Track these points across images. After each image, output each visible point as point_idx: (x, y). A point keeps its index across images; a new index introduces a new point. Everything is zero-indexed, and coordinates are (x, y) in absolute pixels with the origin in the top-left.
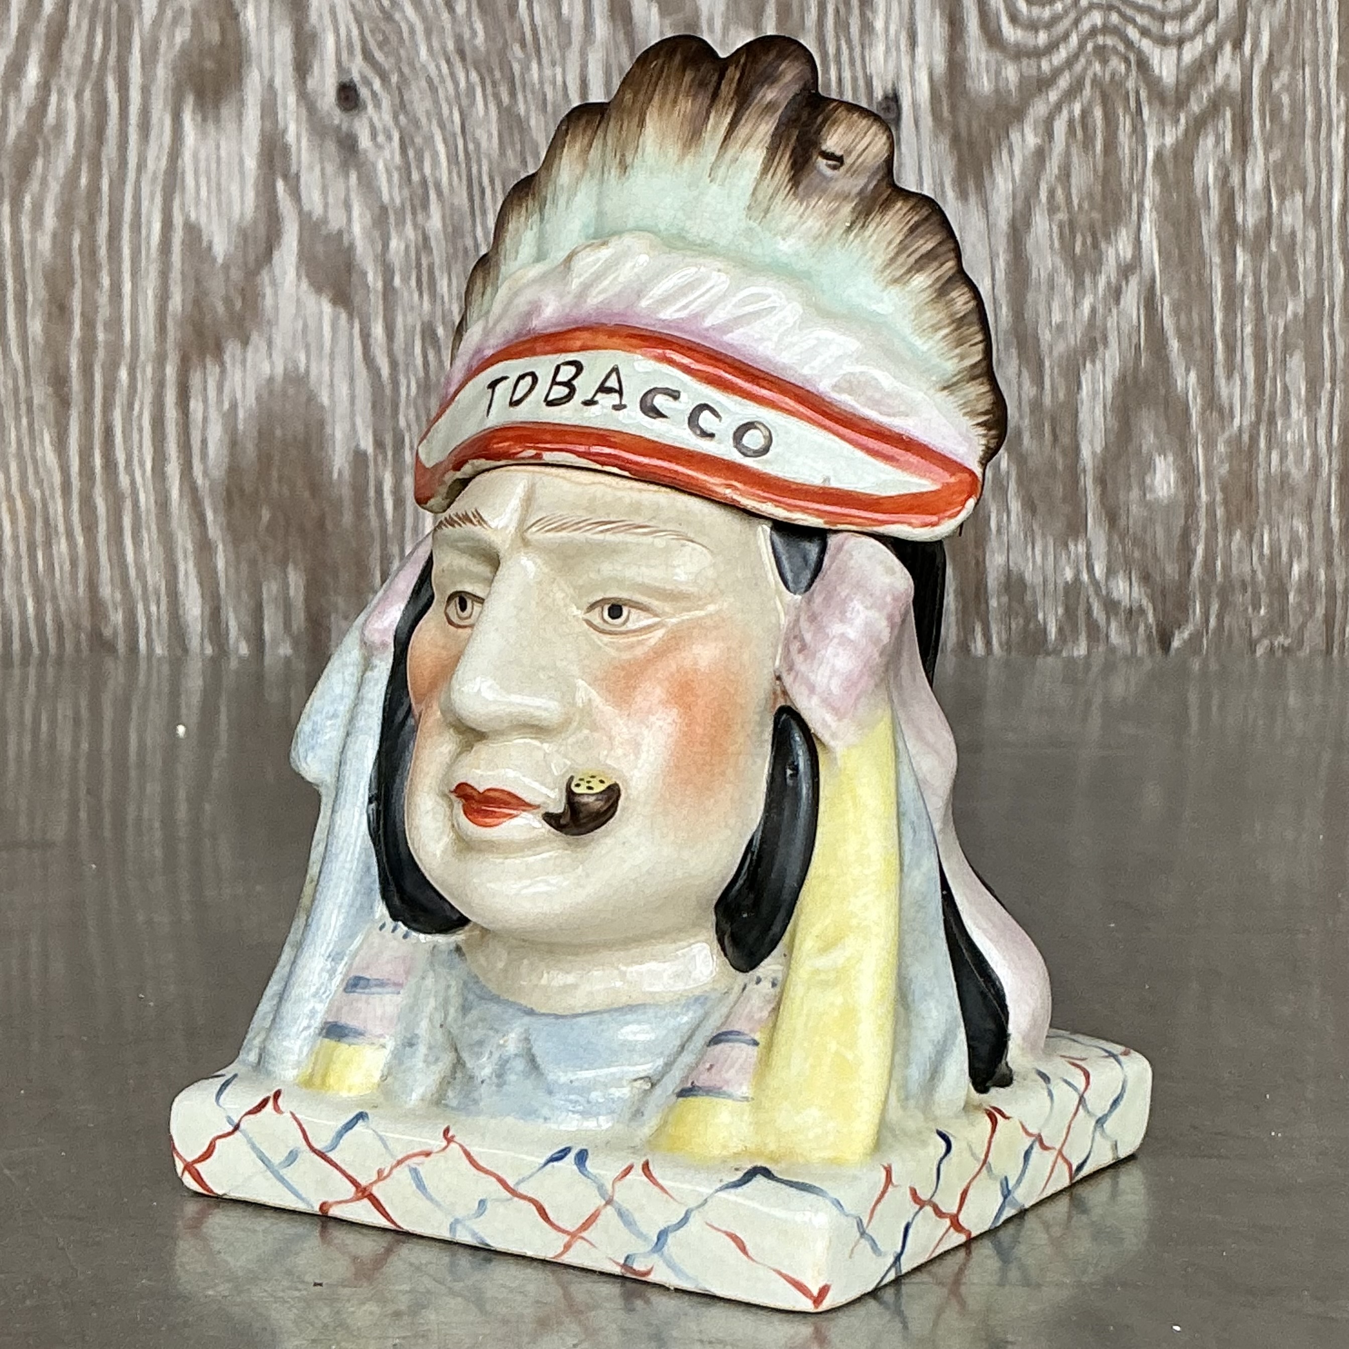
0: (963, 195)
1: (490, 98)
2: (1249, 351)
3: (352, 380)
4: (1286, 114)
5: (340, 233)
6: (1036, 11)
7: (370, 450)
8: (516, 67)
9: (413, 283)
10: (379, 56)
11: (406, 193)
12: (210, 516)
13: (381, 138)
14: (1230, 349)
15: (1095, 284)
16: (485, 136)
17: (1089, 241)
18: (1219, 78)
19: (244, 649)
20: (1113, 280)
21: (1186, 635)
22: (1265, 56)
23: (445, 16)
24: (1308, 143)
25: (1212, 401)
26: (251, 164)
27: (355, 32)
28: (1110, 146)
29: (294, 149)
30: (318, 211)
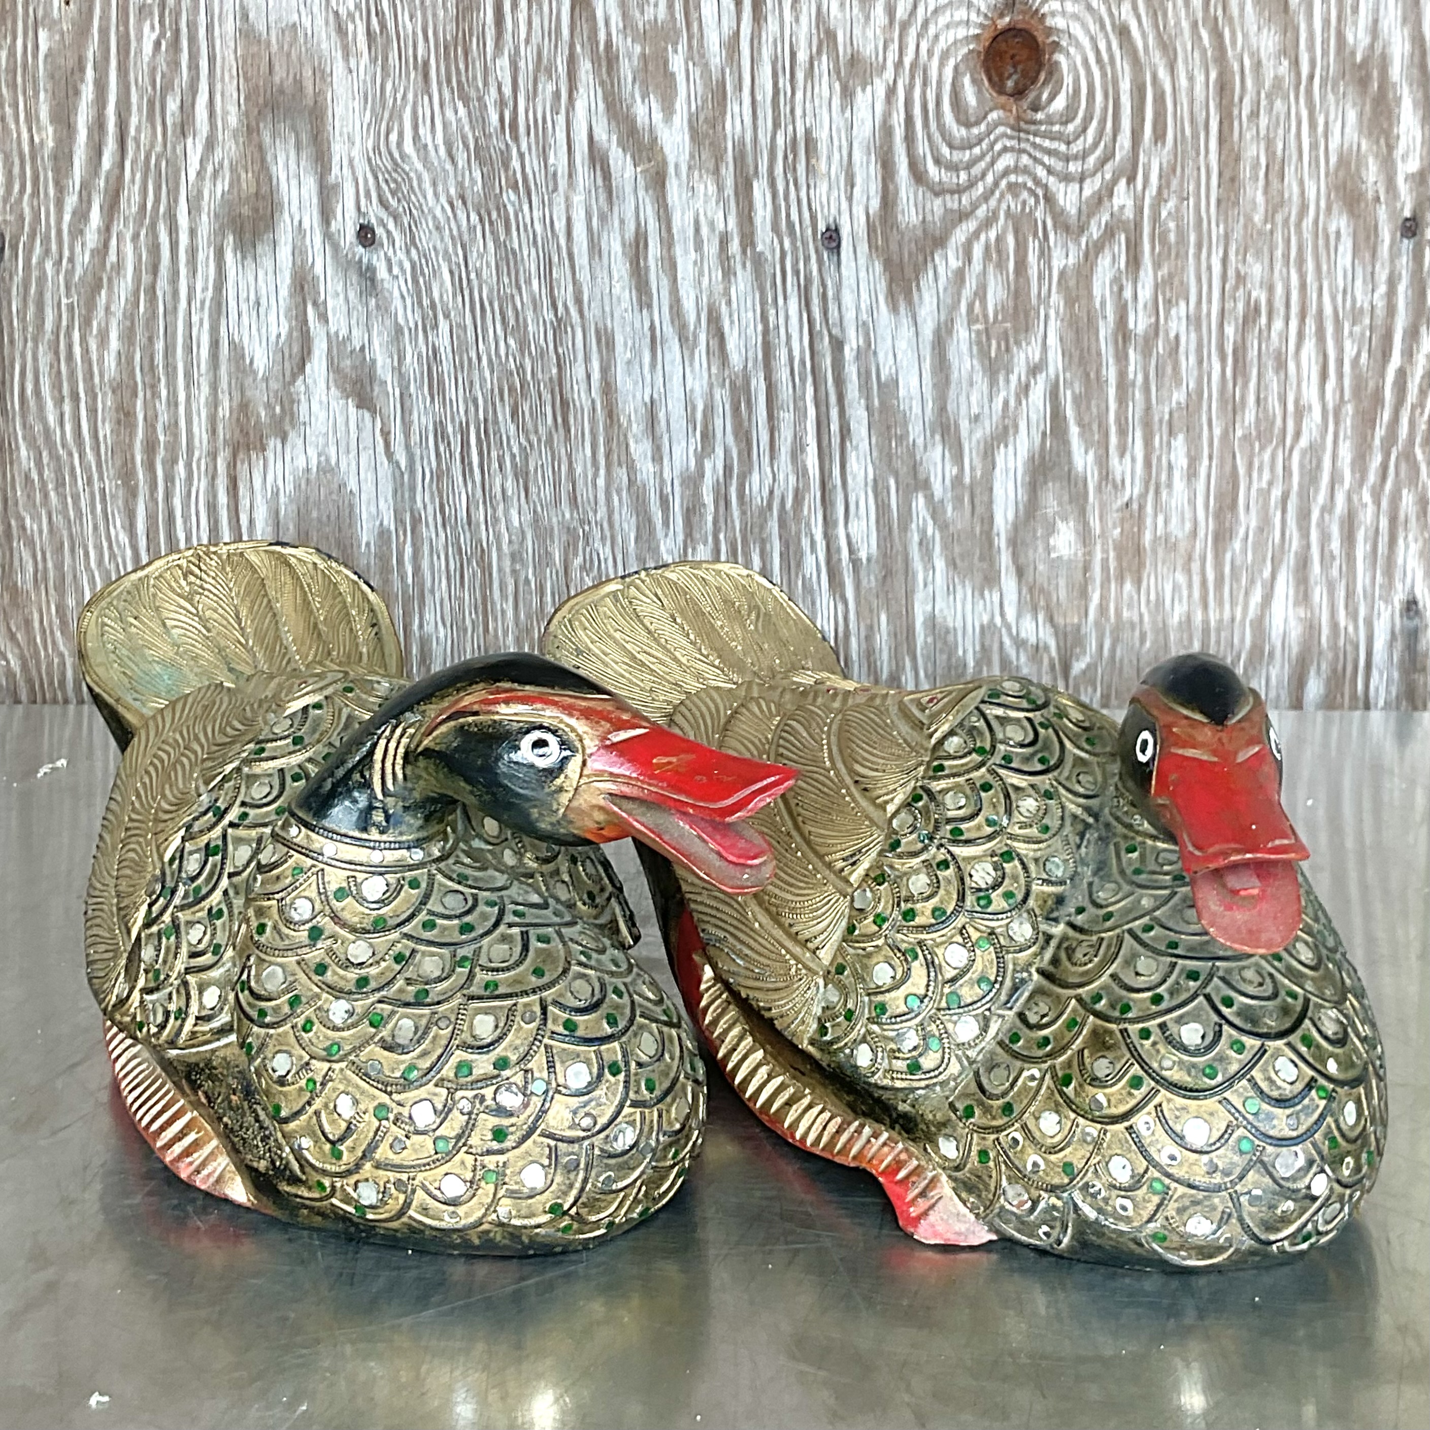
0: (895, 309)
1: (488, 235)
2: (1139, 434)
3: (376, 469)
4: (1172, 237)
5: (362, 349)
6: (957, 156)
7: (393, 528)
8: (511, 210)
9: (426, 389)
11: (418, 314)
13: (396, 270)
14: (1122, 432)
15: (1007, 381)
17: (1002, 345)
18: (1115, 208)
20: (1023, 378)
21: (1083, 664)
22: (1155, 189)
24: (1191, 262)
25: (1105, 475)
26: (285, 292)
27: (371, 181)
28: (1021, 265)
29: (321, 280)
30: (343, 332)
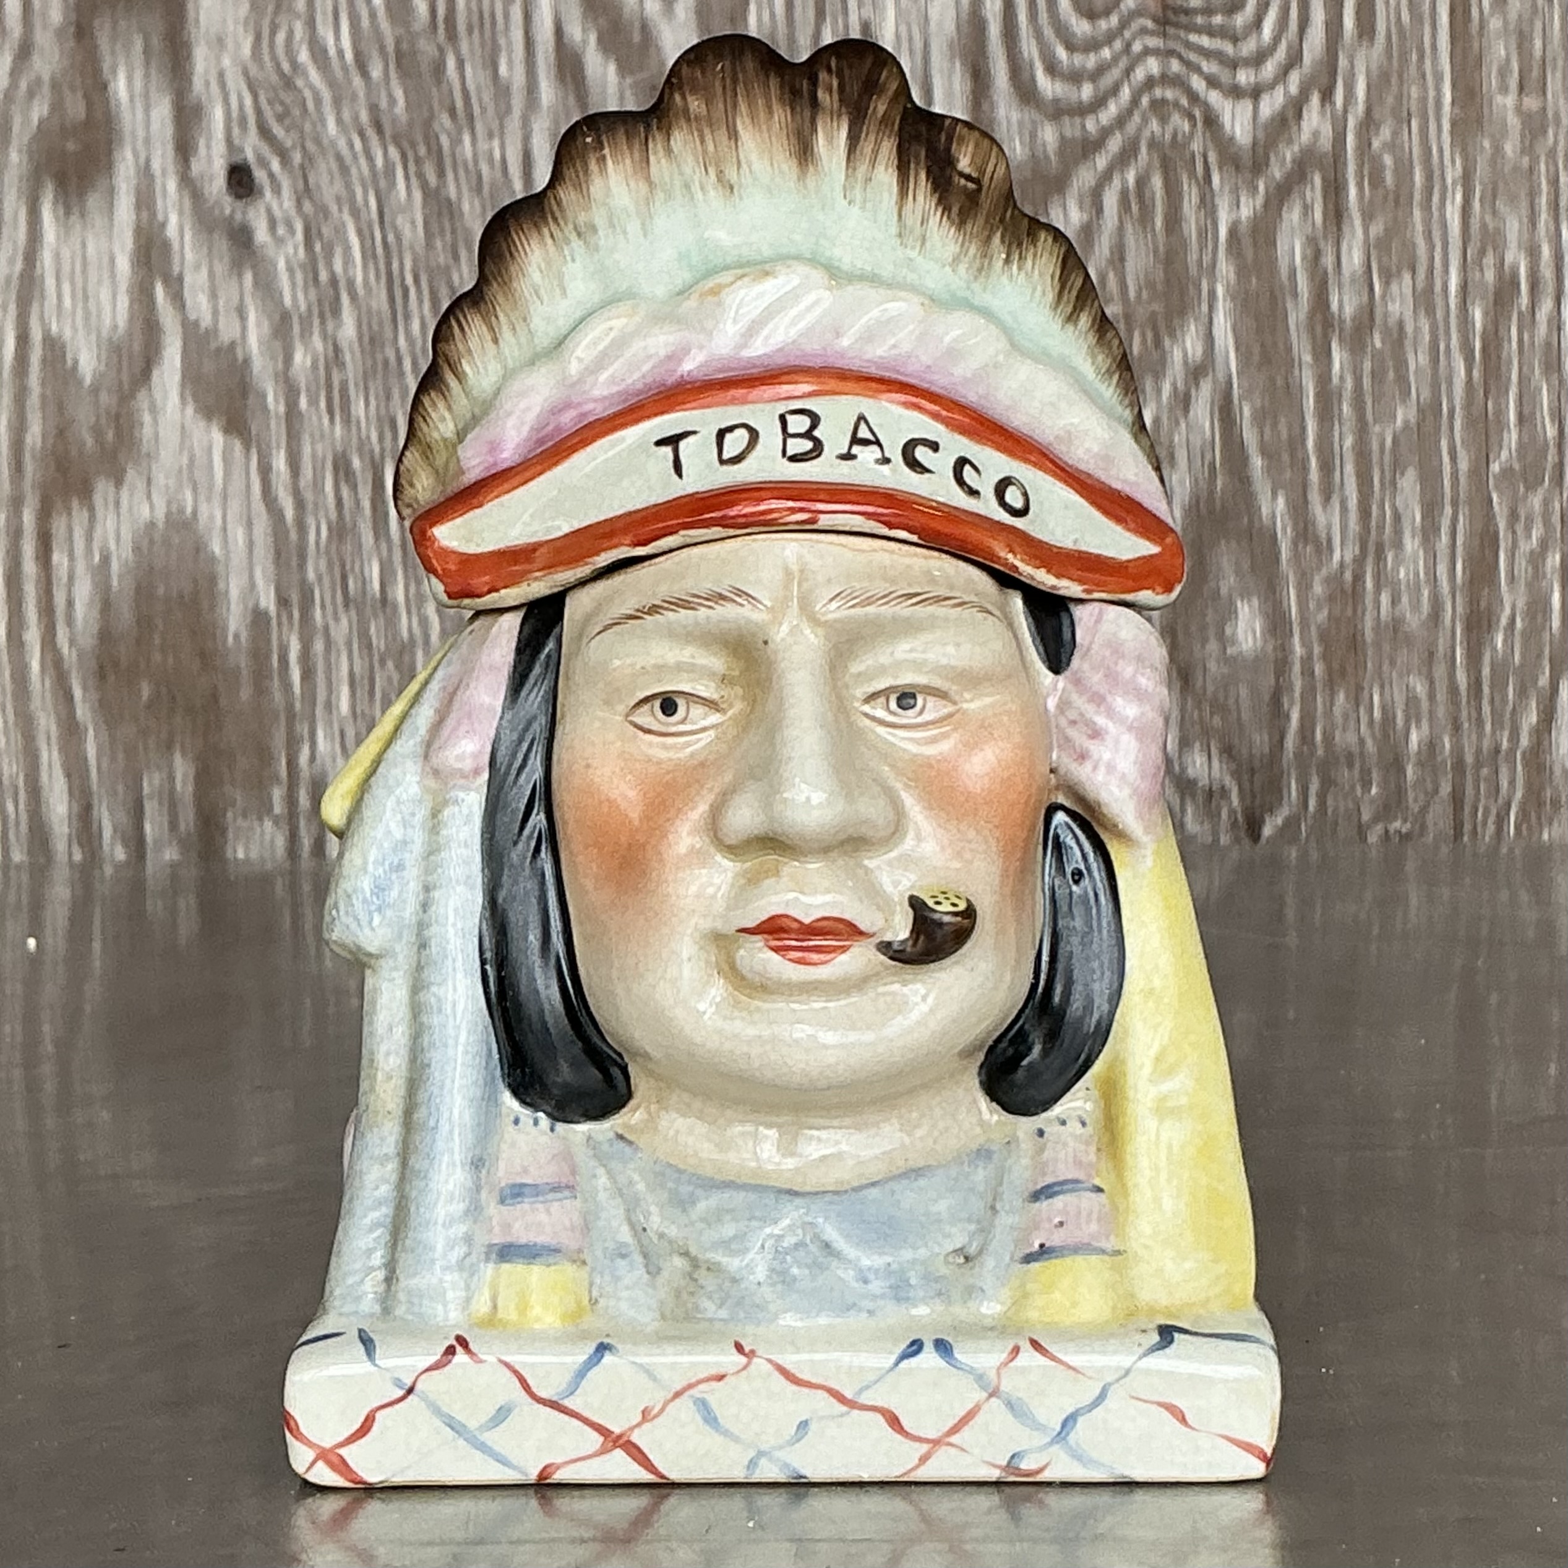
1: (414, 180)
2: (1350, 468)
3: (249, 525)
4: (1389, 178)
5: (233, 345)
6: (1078, 59)
7: (272, 609)
8: (445, 141)
9: (323, 404)
10: (278, 131)
11: (313, 294)
12: (78, 693)
13: (281, 231)
14: (1326, 468)
15: (1159, 391)
16: (408, 226)
17: (1150, 335)
18: (1305, 137)
19: (120, 854)
20: (1180, 385)
21: (1279, 821)
22: (1361, 107)
23: (357, 81)
24: (1417, 214)
25: (1304, 530)
26: (124, 265)
27: (248, 101)
28: (1174, 220)
29: (176, 246)
30: (206, 321)
